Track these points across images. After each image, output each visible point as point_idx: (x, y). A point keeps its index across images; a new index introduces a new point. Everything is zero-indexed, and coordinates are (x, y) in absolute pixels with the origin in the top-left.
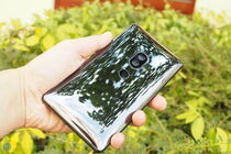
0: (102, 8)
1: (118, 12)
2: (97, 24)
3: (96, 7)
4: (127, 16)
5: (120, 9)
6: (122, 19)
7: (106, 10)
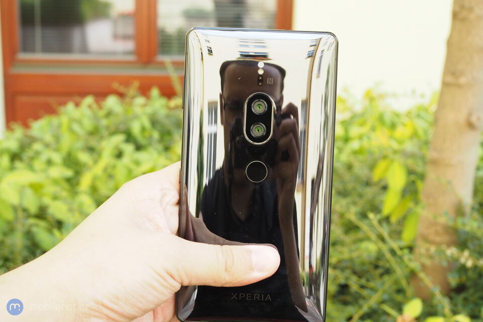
0: (102, 113)
1: (136, 117)
2: (91, 150)
3: (88, 112)
4: (154, 122)
5: (138, 110)
6: (143, 129)
7: (109, 114)
